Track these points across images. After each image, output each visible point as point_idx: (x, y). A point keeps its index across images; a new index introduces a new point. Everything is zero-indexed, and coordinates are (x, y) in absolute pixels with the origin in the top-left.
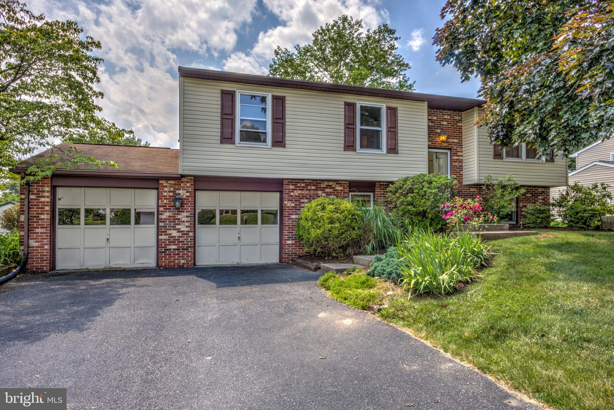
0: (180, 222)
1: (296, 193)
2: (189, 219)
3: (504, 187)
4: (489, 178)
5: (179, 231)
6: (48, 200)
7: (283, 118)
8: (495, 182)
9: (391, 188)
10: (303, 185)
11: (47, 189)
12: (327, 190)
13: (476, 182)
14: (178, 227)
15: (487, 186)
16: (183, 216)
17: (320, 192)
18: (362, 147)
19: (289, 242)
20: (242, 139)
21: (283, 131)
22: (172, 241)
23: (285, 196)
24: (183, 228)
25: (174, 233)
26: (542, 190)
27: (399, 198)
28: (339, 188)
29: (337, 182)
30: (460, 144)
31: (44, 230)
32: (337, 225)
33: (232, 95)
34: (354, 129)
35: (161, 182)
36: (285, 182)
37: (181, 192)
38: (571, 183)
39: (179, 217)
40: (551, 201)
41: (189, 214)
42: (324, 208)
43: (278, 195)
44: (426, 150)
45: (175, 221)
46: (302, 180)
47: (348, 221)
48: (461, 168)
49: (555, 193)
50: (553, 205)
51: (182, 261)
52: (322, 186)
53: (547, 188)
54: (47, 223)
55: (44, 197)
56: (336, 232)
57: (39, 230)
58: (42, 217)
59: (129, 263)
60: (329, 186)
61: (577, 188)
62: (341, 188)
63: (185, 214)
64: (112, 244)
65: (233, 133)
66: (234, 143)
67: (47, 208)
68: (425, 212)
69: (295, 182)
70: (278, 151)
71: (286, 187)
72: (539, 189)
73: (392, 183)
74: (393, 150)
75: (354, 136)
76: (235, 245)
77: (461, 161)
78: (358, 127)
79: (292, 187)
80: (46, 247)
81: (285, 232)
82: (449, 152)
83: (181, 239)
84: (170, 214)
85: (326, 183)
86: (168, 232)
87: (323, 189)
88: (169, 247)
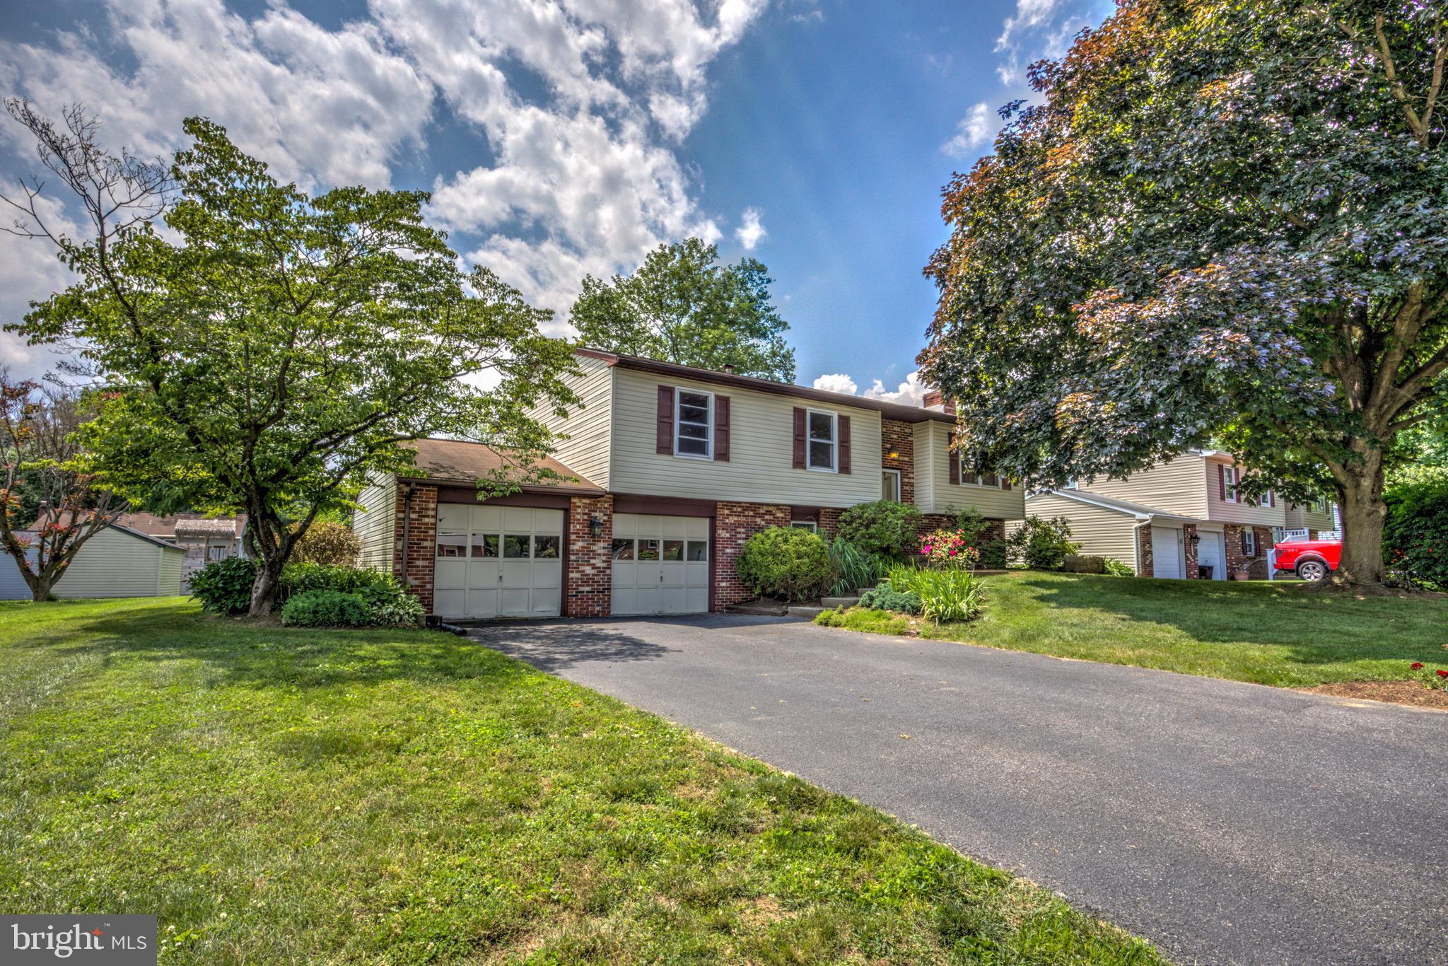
0: (597, 555)
1: (732, 520)
2: (605, 551)
3: (968, 519)
4: (950, 507)
5: (594, 567)
6: (431, 520)
7: (727, 424)
8: (958, 513)
9: (844, 516)
10: (740, 509)
11: (432, 505)
12: (767, 517)
13: (932, 512)
14: (592, 561)
15: (948, 517)
16: (599, 547)
18: (813, 464)
19: (723, 584)
20: (681, 450)
21: (727, 441)
22: (586, 580)
23: (719, 523)
24: (598, 563)
25: (588, 570)
26: (997, 523)
27: (857, 530)
28: (780, 515)
29: (778, 506)
30: (911, 464)
31: (425, 563)
32: (806, 560)
33: (670, 391)
34: (804, 442)
35: (574, 500)
36: (720, 505)
37: (597, 514)
38: (1029, 515)
39: (595, 548)
40: (1007, 537)
41: (606, 545)
42: (786, 541)
43: (707, 522)
44: (881, 470)
45: (589, 554)
46: (739, 503)
47: (816, 556)
48: (912, 493)
49: (1011, 528)
50: (1010, 542)
51: (597, 608)
52: (762, 511)
53: (1001, 520)
54: (429, 553)
55: (427, 516)
56: (805, 569)
57: (420, 563)
58: (425, 544)
59: (525, 610)
60: (769, 513)
61: (1034, 523)
62: (783, 515)
63: (602, 544)
64: (505, 583)
65: (671, 441)
66: (671, 454)
68: (889, 547)
69: (730, 505)
70: (721, 465)
71: (720, 512)
72: (994, 522)
73: (845, 510)
74: (845, 468)
75: (804, 451)
76: (657, 587)
77: (912, 485)
78: (809, 439)
79: (727, 512)
80: (428, 586)
81: (719, 571)
82: (898, 472)
83: (596, 578)
84: (584, 544)
85: (765, 508)
86: (582, 568)
87: (762, 516)
88: (581, 589)
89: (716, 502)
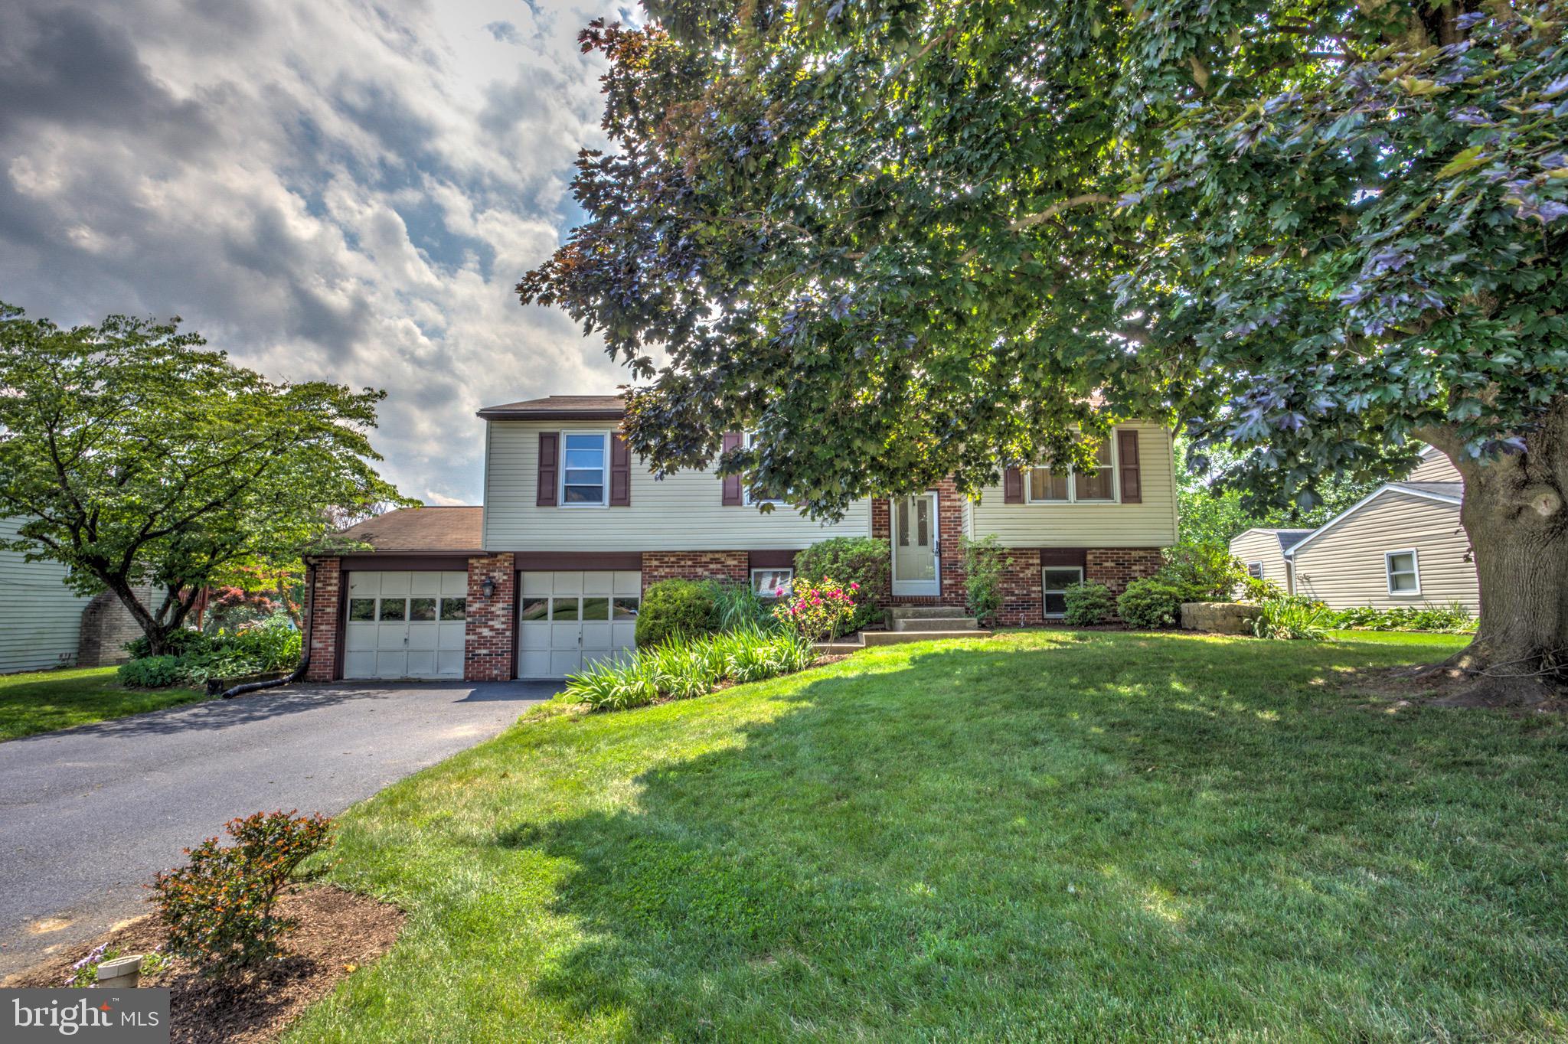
0: (494, 616)
1: (662, 572)
2: (505, 612)
5: (492, 629)
6: (335, 588)
10: (673, 559)
11: (335, 575)
12: (712, 566)
14: (490, 623)
16: (499, 608)
17: (699, 570)
20: (569, 498)
22: (483, 642)
23: (644, 577)
24: (497, 625)
25: (486, 632)
26: (1142, 553)
28: (731, 562)
29: (729, 553)
31: (328, 627)
33: (555, 437)
35: (470, 561)
36: (645, 556)
37: (495, 574)
39: (493, 609)
41: (505, 605)
43: (635, 575)
45: (487, 615)
46: (672, 553)
51: (495, 672)
52: (704, 559)
54: (333, 618)
55: (332, 585)
57: (323, 627)
58: (328, 610)
60: (715, 560)
62: (735, 563)
63: (501, 605)
64: (411, 646)
65: (554, 491)
67: (334, 599)
69: (661, 555)
71: (649, 563)
72: (1133, 553)
76: (574, 650)
77: (957, 508)
79: (655, 563)
80: (331, 649)
82: (935, 494)
83: (495, 640)
84: (482, 605)
85: (710, 556)
86: (478, 630)
87: (705, 565)
88: (478, 652)
89: (641, 553)
